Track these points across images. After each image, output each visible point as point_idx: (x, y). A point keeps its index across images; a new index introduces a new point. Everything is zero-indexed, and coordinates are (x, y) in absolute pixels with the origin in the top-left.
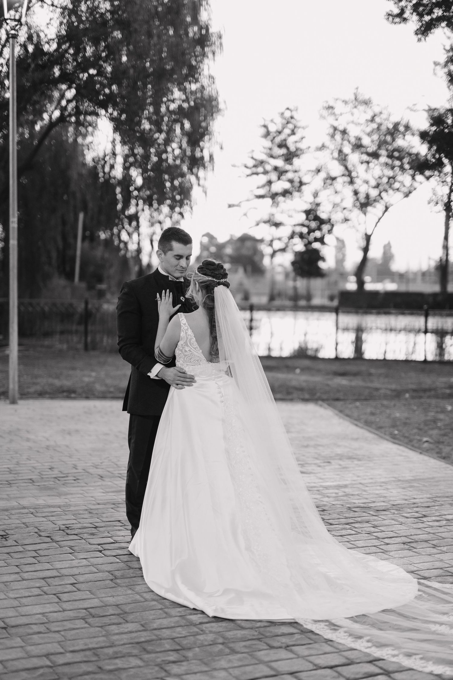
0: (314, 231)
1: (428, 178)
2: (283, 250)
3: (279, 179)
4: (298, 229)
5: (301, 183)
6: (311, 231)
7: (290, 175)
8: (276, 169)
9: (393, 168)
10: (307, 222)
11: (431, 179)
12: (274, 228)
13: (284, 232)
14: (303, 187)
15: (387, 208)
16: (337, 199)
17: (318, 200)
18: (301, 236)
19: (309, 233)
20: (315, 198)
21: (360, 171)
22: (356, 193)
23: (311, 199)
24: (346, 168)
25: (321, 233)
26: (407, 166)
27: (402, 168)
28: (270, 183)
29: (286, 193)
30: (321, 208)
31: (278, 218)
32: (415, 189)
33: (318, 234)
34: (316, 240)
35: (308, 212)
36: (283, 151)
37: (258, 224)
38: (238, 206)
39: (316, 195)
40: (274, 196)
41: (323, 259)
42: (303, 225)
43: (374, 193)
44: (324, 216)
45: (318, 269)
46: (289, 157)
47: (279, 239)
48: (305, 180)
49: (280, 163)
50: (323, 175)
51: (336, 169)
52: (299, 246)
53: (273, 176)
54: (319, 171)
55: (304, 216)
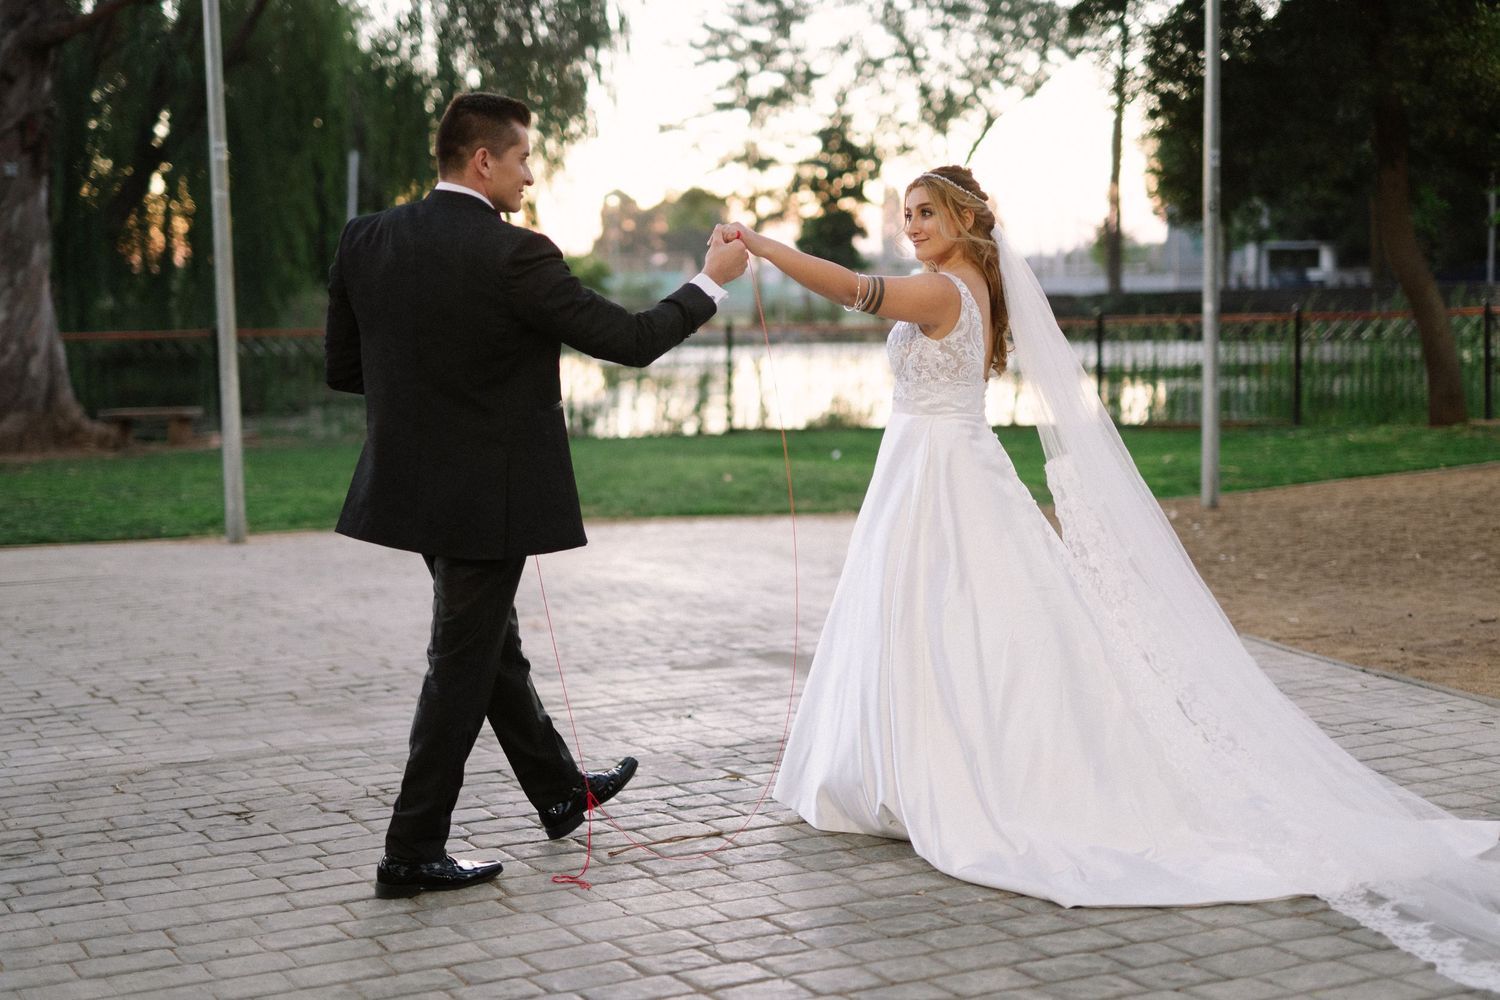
0: (840, 174)
1: (1073, 55)
2: (778, 217)
3: (763, 68)
4: (808, 172)
5: (810, 76)
6: (834, 174)
7: (785, 60)
8: (756, 47)
9: (997, 35)
10: (826, 157)
11: (1079, 57)
12: (756, 171)
13: (779, 178)
14: (815, 83)
15: (990, 121)
16: (886, 105)
17: (846, 110)
18: (815, 185)
19: (830, 179)
20: (839, 104)
21: (933, 46)
22: (925, 91)
23: (832, 108)
24: (903, 39)
25: (856, 179)
26: (1029, 31)
27: (1017, 33)
28: (744, 75)
29: (778, 97)
30: (854, 126)
31: (765, 151)
32: (1047, 78)
33: (849, 180)
34: (847, 192)
35: (826, 136)
36: (770, 9)
37: (723, 165)
38: (680, 128)
39: (842, 98)
40: (753, 105)
41: (862, 232)
42: (817, 163)
43: (962, 90)
44: (859, 141)
45: (853, 252)
46: (784, 21)
47: (769, 194)
48: (815, 69)
49: (763, 34)
50: (853, 56)
51: (883, 44)
52: (810, 206)
53: (751, 64)
54: (844, 48)
55: (818, 144)
